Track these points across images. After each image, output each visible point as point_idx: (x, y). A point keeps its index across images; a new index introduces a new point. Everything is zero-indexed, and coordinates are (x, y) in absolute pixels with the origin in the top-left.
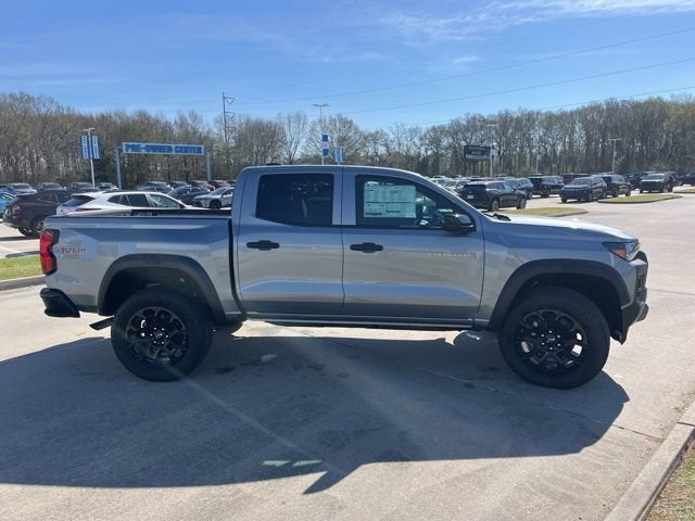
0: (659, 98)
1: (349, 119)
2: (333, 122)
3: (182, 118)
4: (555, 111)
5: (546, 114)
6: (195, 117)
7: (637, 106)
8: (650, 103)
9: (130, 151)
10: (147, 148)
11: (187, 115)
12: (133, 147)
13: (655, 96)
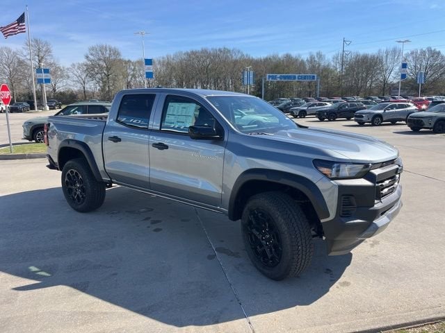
1: (437, 50)
2: (423, 53)
3: (312, 57)
6: (320, 56)
9: (270, 80)
10: (280, 78)
11: (315, 55)
12: (273, 77)
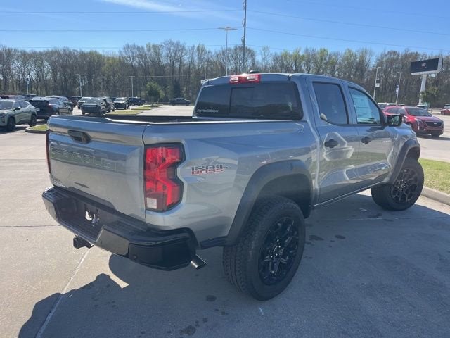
0: (96, 52)
4: (28, 50)
5: (21, 52)
7: (83, 54)
8: (91, 54)
13: (94, 50)
